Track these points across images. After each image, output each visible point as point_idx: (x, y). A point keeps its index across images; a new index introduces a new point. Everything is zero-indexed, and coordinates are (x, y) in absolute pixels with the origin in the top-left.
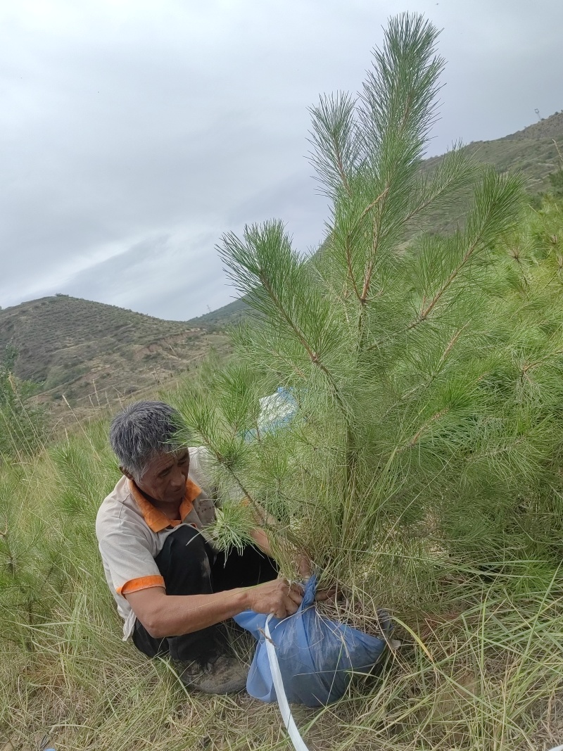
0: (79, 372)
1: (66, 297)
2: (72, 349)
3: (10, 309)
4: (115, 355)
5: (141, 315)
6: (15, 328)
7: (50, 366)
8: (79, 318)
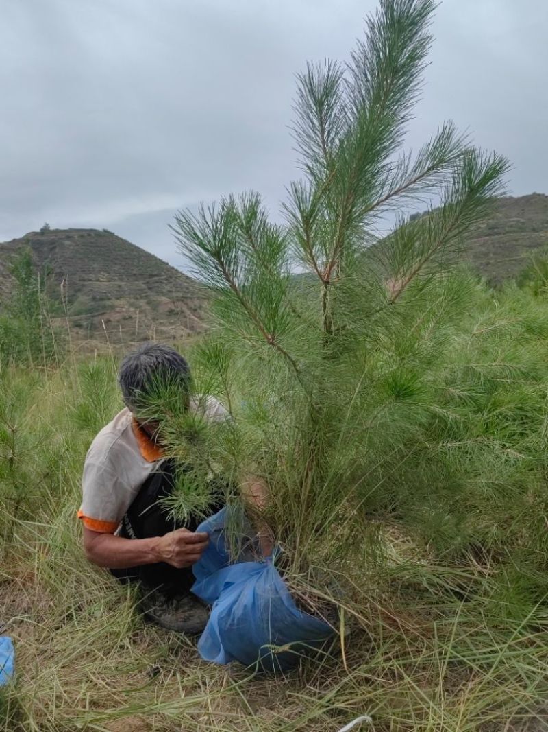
0: (104, 307)
1: (112, 234)
2: (102, 283)
3: (57, 231)
4: (142, 301)
5: (176, 270)
6: (57, 250)
7: (79, 294)
8: (119, 257)
